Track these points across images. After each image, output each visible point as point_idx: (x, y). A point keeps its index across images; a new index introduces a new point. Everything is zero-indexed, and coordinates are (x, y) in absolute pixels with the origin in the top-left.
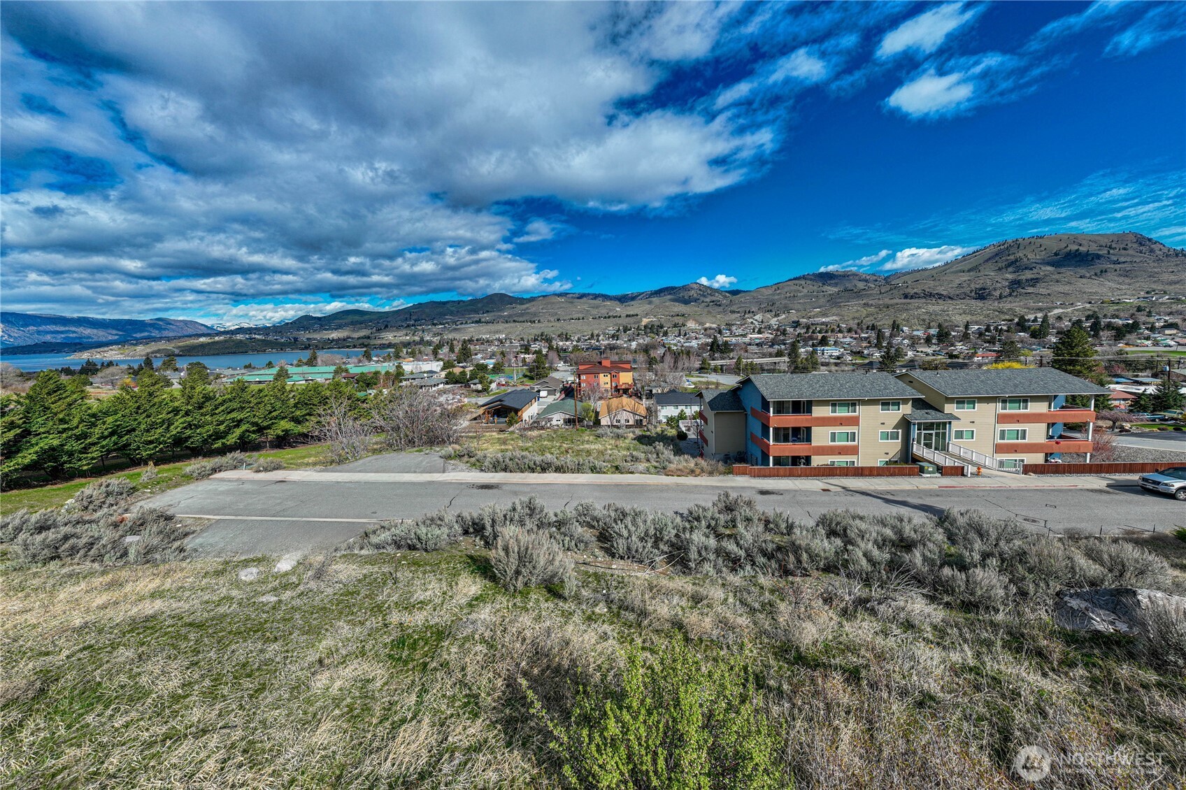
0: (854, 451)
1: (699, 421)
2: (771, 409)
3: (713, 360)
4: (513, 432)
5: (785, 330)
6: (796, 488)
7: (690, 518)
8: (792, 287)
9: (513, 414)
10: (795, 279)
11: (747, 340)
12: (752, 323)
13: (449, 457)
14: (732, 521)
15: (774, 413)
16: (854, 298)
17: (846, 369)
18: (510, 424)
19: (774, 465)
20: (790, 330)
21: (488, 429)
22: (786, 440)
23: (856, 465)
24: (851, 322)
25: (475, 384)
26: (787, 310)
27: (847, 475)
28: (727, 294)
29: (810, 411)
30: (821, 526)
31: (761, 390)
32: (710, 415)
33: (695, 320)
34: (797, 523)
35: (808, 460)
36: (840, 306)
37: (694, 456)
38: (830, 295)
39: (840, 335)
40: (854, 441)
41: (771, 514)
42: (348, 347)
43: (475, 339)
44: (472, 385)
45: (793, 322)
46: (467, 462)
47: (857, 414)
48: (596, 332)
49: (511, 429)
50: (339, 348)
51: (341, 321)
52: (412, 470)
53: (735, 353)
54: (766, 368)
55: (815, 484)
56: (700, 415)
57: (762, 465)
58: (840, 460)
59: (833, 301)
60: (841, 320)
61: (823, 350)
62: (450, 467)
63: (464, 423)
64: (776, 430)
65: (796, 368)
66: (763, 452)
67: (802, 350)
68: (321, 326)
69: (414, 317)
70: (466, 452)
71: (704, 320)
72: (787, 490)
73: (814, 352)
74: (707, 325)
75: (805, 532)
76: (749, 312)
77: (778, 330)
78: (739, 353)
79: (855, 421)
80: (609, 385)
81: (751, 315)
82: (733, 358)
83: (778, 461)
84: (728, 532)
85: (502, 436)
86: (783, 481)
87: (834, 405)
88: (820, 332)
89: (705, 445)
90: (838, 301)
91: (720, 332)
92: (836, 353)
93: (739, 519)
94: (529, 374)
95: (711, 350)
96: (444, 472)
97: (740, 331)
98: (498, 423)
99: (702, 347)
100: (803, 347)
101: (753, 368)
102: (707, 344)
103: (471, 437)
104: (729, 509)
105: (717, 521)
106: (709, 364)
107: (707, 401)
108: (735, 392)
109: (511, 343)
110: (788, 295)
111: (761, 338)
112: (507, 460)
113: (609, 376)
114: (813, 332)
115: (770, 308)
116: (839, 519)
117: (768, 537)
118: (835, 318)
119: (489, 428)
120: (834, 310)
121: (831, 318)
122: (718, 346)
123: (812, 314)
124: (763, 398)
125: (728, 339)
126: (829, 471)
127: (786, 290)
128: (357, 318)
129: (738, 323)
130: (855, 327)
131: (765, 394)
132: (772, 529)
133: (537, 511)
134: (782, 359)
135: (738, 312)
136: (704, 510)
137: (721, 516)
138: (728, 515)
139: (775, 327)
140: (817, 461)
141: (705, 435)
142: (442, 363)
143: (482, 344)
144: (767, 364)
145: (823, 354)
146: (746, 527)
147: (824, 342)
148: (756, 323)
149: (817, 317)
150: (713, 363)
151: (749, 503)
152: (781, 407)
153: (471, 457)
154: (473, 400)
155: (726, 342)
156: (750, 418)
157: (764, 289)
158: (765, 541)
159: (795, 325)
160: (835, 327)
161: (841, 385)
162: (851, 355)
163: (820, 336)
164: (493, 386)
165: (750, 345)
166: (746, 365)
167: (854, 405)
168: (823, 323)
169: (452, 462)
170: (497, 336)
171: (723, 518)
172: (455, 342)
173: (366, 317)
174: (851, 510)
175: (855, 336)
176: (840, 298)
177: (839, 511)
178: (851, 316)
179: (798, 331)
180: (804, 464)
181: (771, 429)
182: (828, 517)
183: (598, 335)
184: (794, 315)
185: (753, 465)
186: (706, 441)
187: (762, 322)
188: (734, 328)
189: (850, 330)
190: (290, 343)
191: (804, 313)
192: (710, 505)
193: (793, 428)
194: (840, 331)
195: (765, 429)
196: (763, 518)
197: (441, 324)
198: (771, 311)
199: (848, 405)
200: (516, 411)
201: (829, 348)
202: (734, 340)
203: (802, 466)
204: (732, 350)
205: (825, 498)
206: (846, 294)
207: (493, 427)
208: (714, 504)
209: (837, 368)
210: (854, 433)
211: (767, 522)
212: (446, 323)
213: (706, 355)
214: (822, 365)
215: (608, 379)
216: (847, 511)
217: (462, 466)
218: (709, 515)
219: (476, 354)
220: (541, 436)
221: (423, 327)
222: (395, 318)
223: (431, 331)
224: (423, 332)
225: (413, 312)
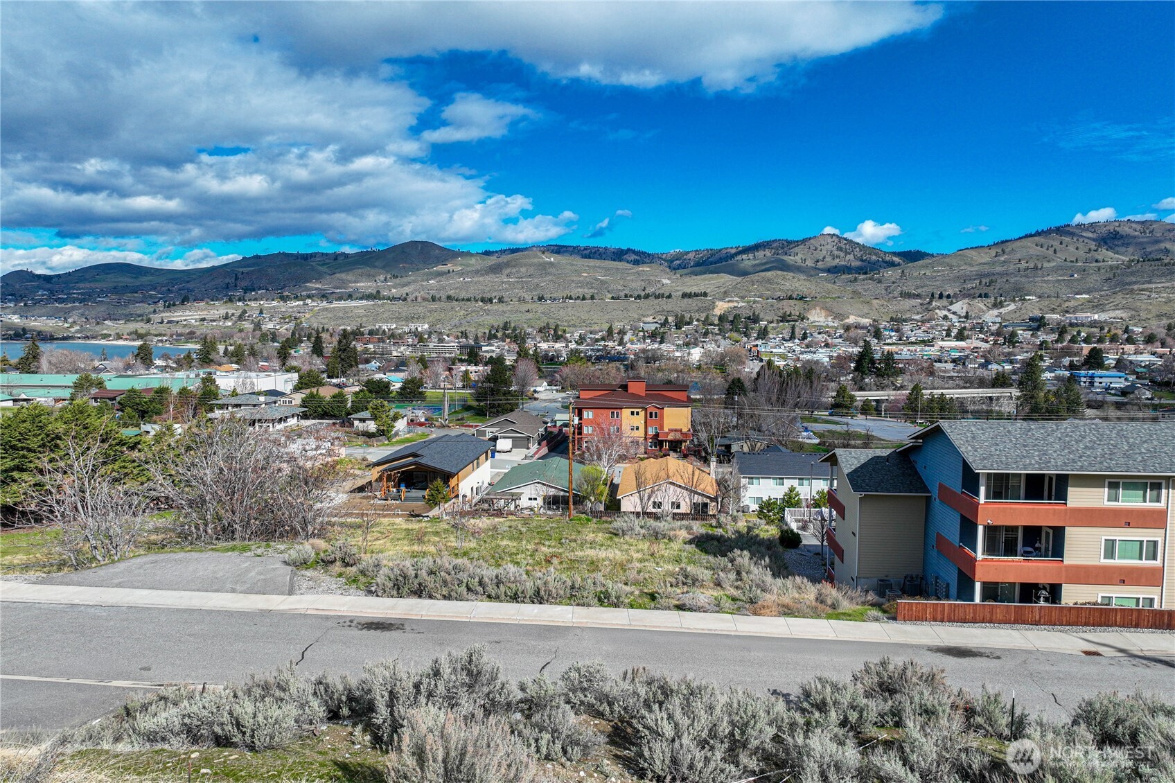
0: (1154, 578)
1: (825, 510)
2: (982, 490)
3: (861, 389)
4: (437, 519)
5: (1013, 334)
6: (1029, 647)
7: (805, 705)
8: (1031, 248)
9: (439, 482)
10: (1038, 234)
11: (933, 351)
12: (945, 318)
13: (303, 564)
14: (894, 715)
15: (987, 497)
16: (1163, 275)
17: (1140, 415)
18: (433, 502)
19: (984, 599)
20: (1023, 334)
21: (386, 511)
22: (1010, 550)
23: (1156, 606)
24: (1154, 323)
25: (363, 420)
26: (1018, 293)
27: (1137, 626)
28: (896, 259)
29: (1062, 496)
30: (1083, 726)
31: (962, 450)
32: (851, 499)
33: (827, 309)
34: (1033, 717)
35: (1054, 592)
36: (1132, 291)
37: (814, 580)
38: (1111, 267)
39: (1129, 348)
40: (1154, 558)
41: (975, 694)
43: (366, 330)
44: (356, 423)
45: (1031, 319)
46: (340, 575)
47: (1162, 505)
48: (617, 326)
49: (435, 512)
51: (93, 285)
52: (228, 586)
53: (907, 377)
54: (971, 408)
55: (1069, 641)
56: (831, 499)
57: (959, 598)
58: (1123, 596)
59: (1118, 280)
60: (1132, 318)
61: (1092, 377)
62: (305, 584)
63: (337, 496)
64: (991, 531)
65: (1035, 409)
66: (961, 573)
67: (1049, 375)
68: (51, 292)
69: (244, 284)
70: (338, 555)
71: (846, 308)
72: (1005, 650)
73: (1073, 379)
74: (852, 320)
75: (1050, 736)
76: (941, 296)
77: (998, 333)
78: (916, 378)
79: (1158, 519)
80: (641, 433)
81: (944, 302)
82: (902, 387)
83: (991, 592)
84: (884, 735)
85: (415, 525)
86: (1002, 632)
87: (1114, 485)
88: (1086, 341)
89: (837, 560)
90: (1129, 279)
91: (877, 334)
92: (1120, 384)
93: (908, 709)
94: (475, 404)
95: (856, 369)
96: (291, 593)
97: (920, 334)
98: (407, 499)
99: (840, 362)
100: (1050, 369)
101: (944, 407)
102: (850, 358)
103: (351, 526)
104: (887, 688)
105: (861, 712)
106: (852, 398)
107: (846, 471)
108: (906, 457)
109: (441, 340)
110: (1023, 265)
111: (963, 349)
112: (423, 573)
113: (642, 414)
114: (1073, 340)
115: (984, 290)
116: (1121, 712)
117: (973, 741)
118: (1119, 313)
119: (389, 508)
120: (1119, 298)
121: (1112, 314)
122: (872, 361)
123: (1072, 304)
124: (966, 467)
125: (894, 348)
126: (1101, 617)
127: (1018, 256)
128: (126, 280)
129: (917, 317)
130: (1162, 332)
131: (970, 460)
132: (979, 726)
133: (484, 679)
134: (1006, 392)
135: (918, 296)
136: (836, 688)
137: (872, 704)
138: (885, 701)
139: (994, 328)
140: (1073, 595)
141: (839, 539)
142: (295, 376)
143: (381, 340)
144: (973, 401)
145: (1092, 384)
146: (922, 728)
147: (1095, 360)
148: (954, 318)
149: (1082, 311)
150: (860, 396)
151: (930, 679)
152: (1001, 486)
153: (348, 565)
154: (358, 453)
155: (890, 354)
156: (937, 504)
157: (973, 253)
158: (966, 750)
159: (1035, 325)
160: (1120, 332)
161: (1131, 447)
162: (1150, 388)
163: (1086, 349)
164: (401, 425)
165: (940, 361)
166: (932, 400)
167: (1156, 486)
168: (1093, 324)
169: (309, 573)
170: (412, 326)
171: (874, 707)
172: (324, 336)
173: (145, 280)
174: (1147, 694)
175: (1160, 350)
176: (1133, 274)
177: (1121, 696)
178: (1155, 311)
179: (1042, 336)
180: (1046, 600)
181: (980, 529)
182: (1097, 706)
183: (622, 332)
184: (1032, 304)
185: (939, 599)
186: (839, 552)
187: (967, 317)
188: (906, 327)
189: (1150, 339)
191: (1055, 302)
192: (848, 678)
193: (1026, 528)
194: (1130, 341)
195: (968, 528)
196: (962, 704)
197: (296, 298)
198: (986, 296)
199: (1144, 487)
200: (447, 477)
201: (1104, 372)
202: (905, 352)
203: (1042, 603)
204: (902, 372)
205: (1091, 668)
206: (1147, 267)
207: (398, 507)
208: (856, 679)
209: (1119, 413)
210: (1155, 543)
211: (970, 712)
212: (309, 297)
213: (846, 380)
214: (1089, 406)
215: (639, 420)
216: (1138, 696)
217: (326, 579)
218: (845, 700)
219: (367, 361)
220: (495, 528)
221: (262, 302)
222: (205, 284)
223: (276, 313)
224: (261, 312)
225: (243, 273)
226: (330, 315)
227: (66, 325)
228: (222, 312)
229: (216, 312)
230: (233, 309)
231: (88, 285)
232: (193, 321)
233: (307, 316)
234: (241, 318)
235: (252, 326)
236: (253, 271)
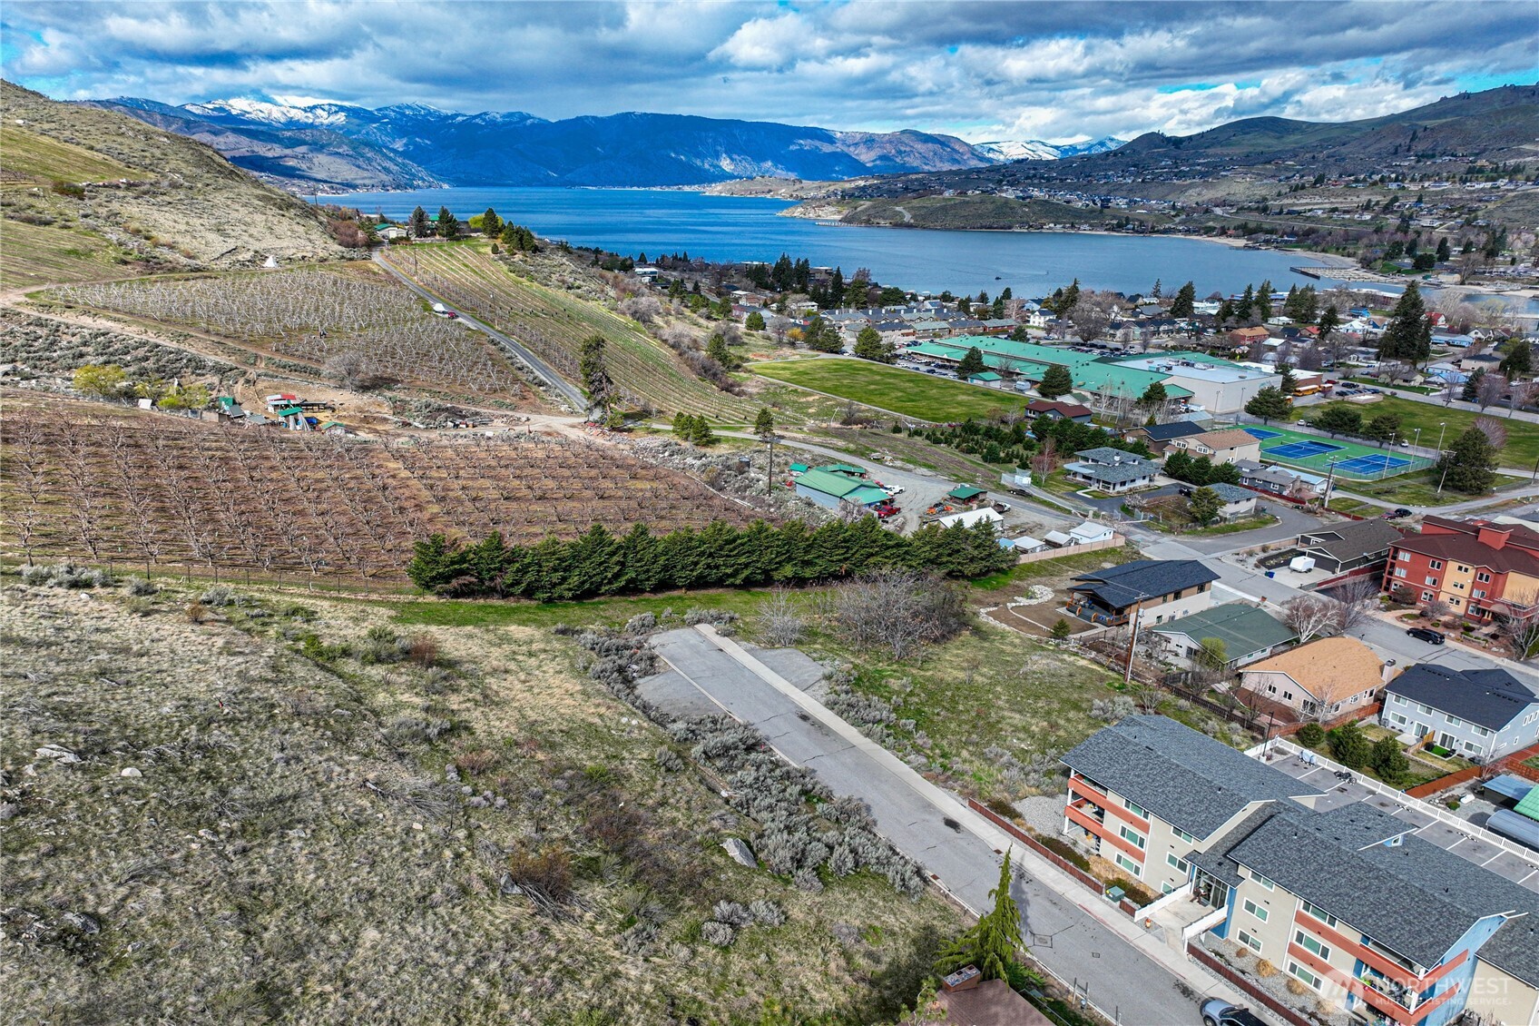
42: (1208, 231)
50: (1188, 232)
68: (1175, 162)
69: (1420, 147)
128: (1266, 142)
173: (1291, 140)
190: (1092, 211)
221: (1426, 184)
222: (1365, 148)
223: (1442, 201)
224: (1420, 200)
225: (1426, 129)
226: (1529, 206)
227: (1173, 213)
228: (1364, 199)
229: (1355, 199)
230: (1381, 194)
231: (1218, 150)
232: (1320, 212)
233: (1491, 206)
234: (1387, 209)
235: (1398, 222)
236: (1442, 126)
